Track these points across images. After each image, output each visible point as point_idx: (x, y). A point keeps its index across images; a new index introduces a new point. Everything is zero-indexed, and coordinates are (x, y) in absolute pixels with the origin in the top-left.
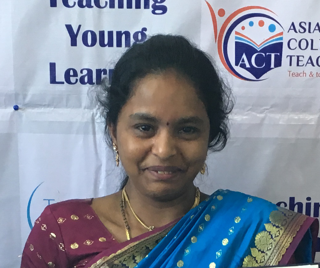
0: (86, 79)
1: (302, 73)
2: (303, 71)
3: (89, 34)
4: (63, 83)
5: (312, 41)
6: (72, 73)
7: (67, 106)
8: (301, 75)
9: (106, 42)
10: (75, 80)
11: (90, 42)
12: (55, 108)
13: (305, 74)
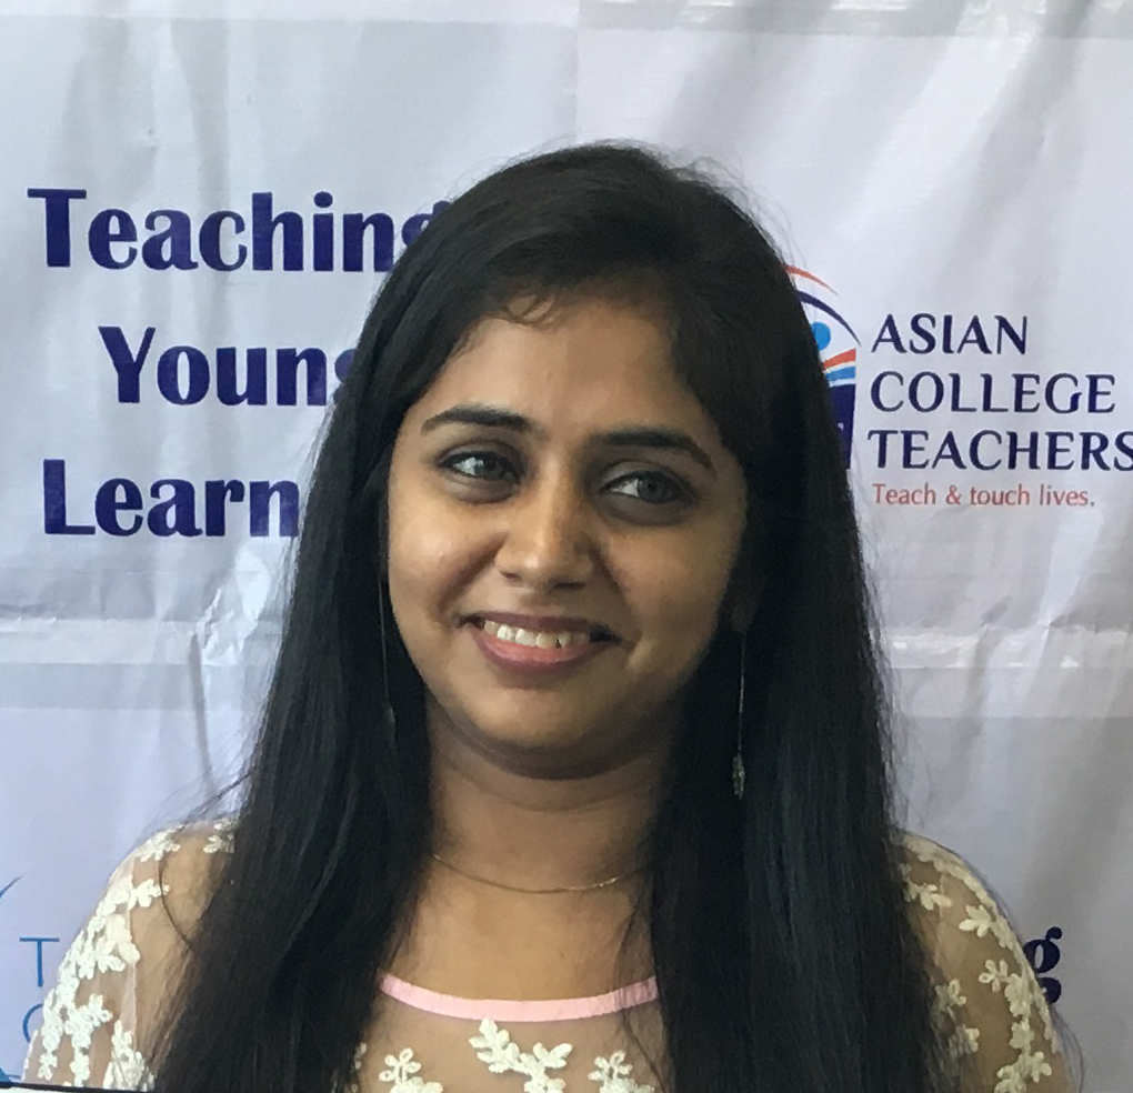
0: (171, 518)
1: (920, 491)
2: (926, 486)
3: (183, 360)
4: (90, 531)
5: (956, 379)
6: (121, 495)
7: (103, 612)
8: (919, 498)
9: (241, 387)
10: (134, 519)
11: (184, 389)
12: (60, 617)
13: (930, 496)
